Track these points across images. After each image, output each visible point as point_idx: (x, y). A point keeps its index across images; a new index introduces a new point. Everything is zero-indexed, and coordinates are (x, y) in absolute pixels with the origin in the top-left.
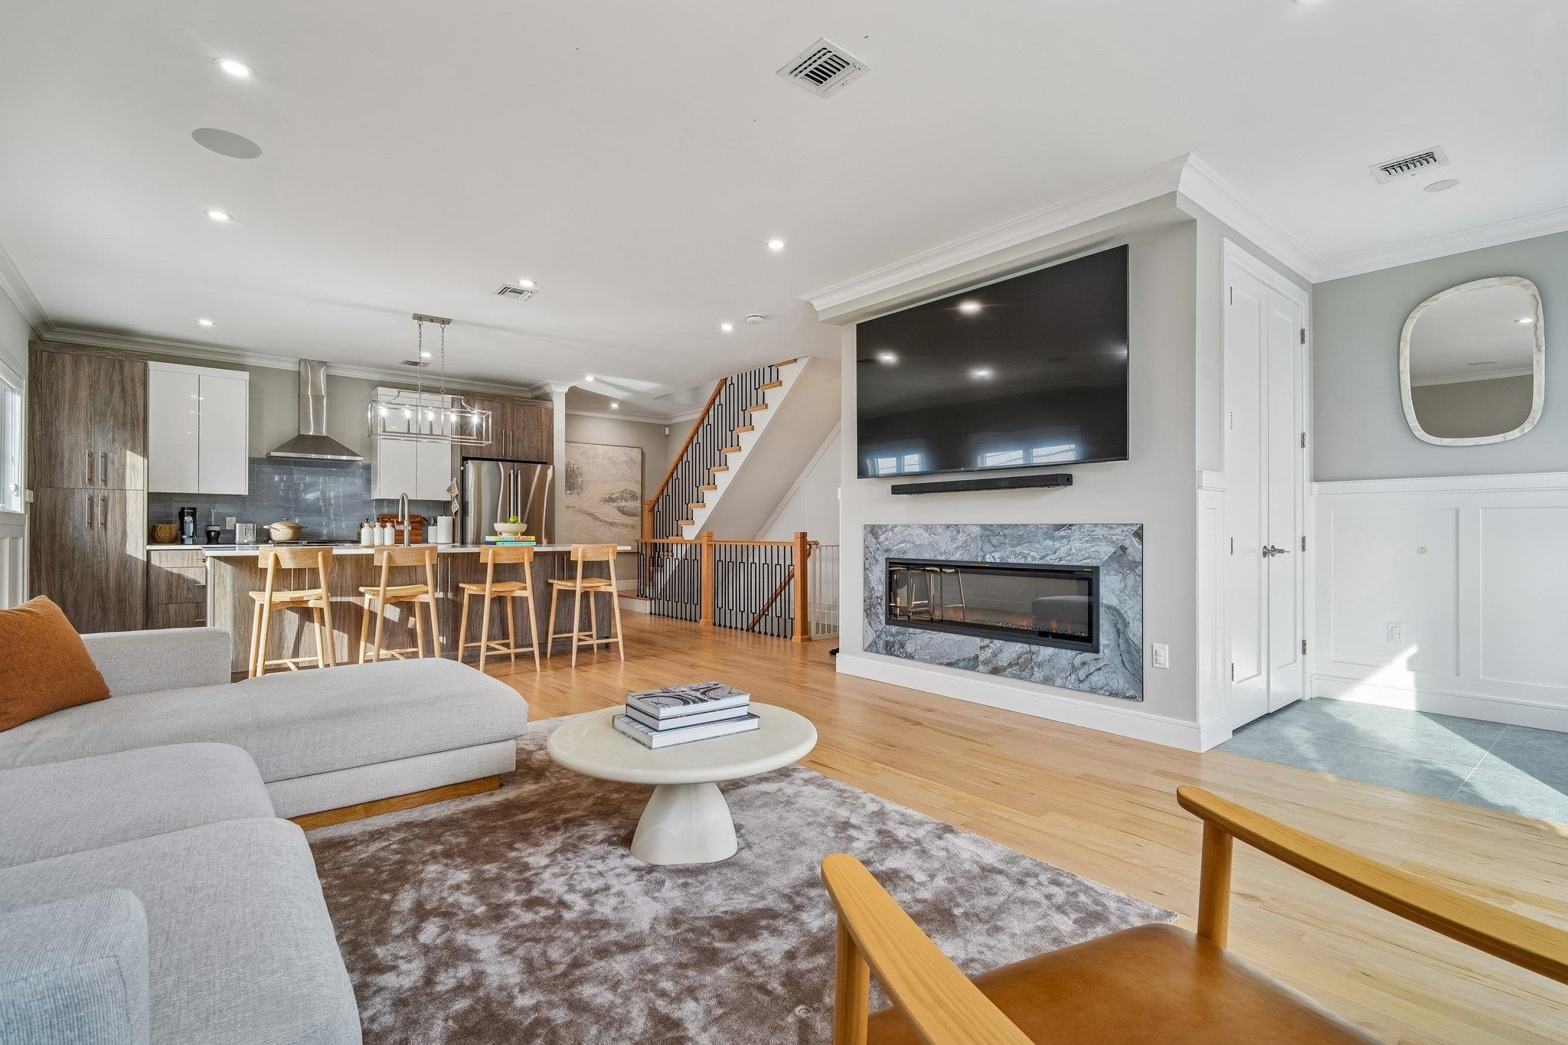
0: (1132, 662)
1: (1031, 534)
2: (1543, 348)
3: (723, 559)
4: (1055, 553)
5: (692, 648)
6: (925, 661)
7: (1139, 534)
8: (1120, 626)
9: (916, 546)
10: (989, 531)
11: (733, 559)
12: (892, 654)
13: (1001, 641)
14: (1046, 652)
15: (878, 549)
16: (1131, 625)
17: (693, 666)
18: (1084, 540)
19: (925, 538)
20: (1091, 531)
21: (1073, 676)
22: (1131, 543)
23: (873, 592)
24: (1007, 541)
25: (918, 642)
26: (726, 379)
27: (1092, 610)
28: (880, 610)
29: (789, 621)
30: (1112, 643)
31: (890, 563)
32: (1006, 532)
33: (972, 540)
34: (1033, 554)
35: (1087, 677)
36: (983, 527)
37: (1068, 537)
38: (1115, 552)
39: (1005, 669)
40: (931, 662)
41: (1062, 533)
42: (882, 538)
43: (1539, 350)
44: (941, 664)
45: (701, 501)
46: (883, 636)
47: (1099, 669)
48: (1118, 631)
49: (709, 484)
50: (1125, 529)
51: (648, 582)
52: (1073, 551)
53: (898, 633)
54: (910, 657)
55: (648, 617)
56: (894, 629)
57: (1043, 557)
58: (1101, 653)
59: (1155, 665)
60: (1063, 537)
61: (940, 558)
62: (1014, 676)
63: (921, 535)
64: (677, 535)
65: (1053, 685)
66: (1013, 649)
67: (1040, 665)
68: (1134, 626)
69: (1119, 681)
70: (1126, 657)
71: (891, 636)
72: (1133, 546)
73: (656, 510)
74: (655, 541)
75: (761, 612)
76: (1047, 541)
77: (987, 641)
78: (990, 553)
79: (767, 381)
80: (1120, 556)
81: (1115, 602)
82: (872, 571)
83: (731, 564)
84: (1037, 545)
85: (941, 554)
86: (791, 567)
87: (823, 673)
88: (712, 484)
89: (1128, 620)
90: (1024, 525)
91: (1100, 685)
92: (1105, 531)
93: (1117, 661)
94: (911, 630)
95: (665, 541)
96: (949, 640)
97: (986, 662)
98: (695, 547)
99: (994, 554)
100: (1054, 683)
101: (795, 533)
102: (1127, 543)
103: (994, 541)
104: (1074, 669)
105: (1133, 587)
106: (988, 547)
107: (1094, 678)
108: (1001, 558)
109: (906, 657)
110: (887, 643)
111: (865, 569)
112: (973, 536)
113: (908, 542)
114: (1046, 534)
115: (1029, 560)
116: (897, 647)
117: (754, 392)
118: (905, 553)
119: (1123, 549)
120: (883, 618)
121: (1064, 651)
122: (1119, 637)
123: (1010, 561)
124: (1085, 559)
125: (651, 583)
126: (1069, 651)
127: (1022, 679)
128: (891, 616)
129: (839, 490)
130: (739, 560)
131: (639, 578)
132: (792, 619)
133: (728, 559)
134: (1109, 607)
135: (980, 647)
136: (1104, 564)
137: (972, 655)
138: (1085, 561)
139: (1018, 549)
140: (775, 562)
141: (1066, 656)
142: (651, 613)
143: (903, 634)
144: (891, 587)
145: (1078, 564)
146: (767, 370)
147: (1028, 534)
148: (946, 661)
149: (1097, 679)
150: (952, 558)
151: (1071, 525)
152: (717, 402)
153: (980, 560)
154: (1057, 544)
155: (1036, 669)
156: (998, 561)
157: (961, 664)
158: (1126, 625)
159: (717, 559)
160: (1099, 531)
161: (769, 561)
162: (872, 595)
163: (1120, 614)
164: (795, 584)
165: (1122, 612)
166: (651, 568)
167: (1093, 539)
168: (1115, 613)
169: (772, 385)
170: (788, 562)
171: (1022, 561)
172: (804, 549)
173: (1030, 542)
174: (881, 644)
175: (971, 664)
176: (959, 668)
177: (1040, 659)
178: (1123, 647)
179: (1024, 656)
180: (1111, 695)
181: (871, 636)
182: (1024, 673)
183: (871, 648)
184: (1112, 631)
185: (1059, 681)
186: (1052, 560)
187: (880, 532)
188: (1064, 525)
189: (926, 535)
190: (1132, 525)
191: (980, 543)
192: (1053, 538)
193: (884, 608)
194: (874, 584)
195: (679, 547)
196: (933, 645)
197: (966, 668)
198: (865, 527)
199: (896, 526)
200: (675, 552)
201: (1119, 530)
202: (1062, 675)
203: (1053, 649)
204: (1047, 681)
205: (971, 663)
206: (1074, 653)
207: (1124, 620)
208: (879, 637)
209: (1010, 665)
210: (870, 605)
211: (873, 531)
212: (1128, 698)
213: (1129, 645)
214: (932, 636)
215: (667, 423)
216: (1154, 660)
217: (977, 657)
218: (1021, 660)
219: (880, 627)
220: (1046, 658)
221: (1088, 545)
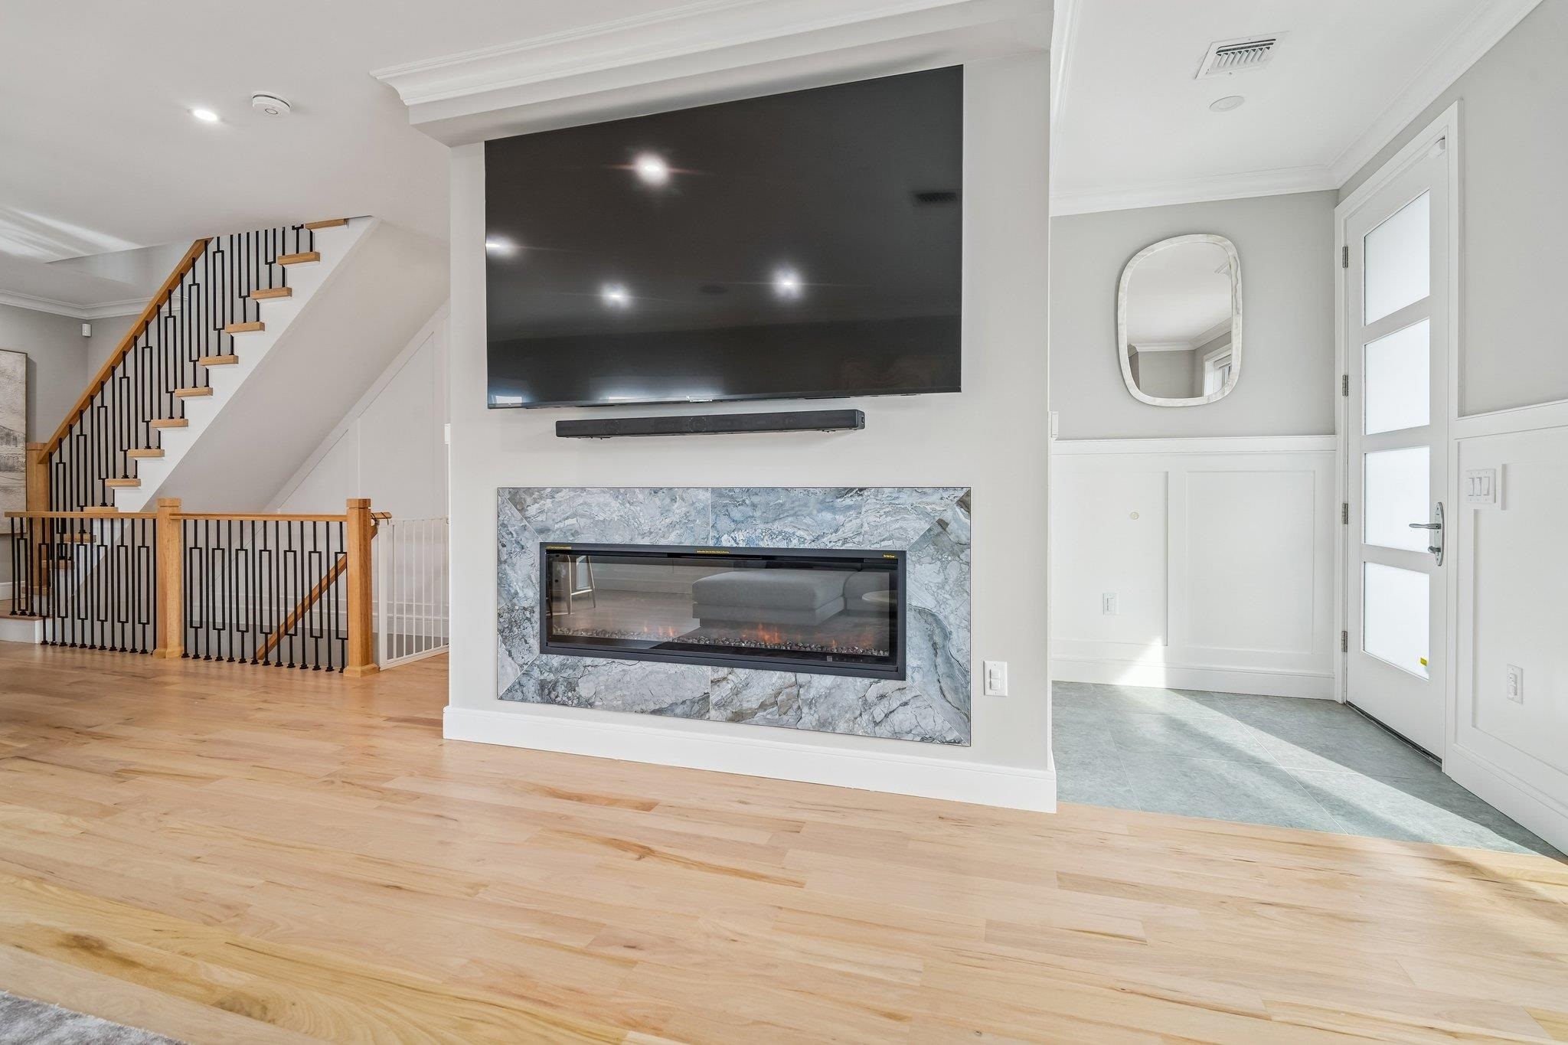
0: (956, 690)
1: (797, 503)
2: (1241, 312)
3: (201, 543)
4: (836, 531)
5: (128, 721)
6: (615, 709)
7: (965, 503)
8: (938, 639)
9: (596, 523)
10: (726, 499)
11: (224, 544)
12: (552, 702)
13: (747, 670)
14: (821, 683)
15: (524, 528)
16: (954, 636)
17: (122, 774)
18: (882, 512)
19: (615, 509)
20: (894, 498)
21: (865, 717)
22: (953, 514)
23: (515, 600)
24: (758, 514)
25: (601, 678)
26: (206, 242)
27: (894, 614)
28: (530, 629)
29: (336, 645)
30: (926, 665)
31: (549, 552)
32: (756, 499)
33: (699, 512)
34: (799, 533)
35: (886, 716)
36: (717, 492)
37: (857, 508)
38: (929, 530)
39: (754, 713)
40: (624, 710)
41: (848, 501)
42: (532, 510)
43: (1238, 313)
44: (643, 712)
45: (154, 447)
46: (536, 673)
47: (906, 704)
48: (934, 645)
49: (171, 417)
50: (945, 495)
51: (36, 587)
52: (866, 527)
53: (563, 666)
54: (589, 704)
55: (38, 652)
56: (556, 660)
57: (817, 538)
58: (909, 679)
59: (989, 692)
60: (849, 508)
61: (640, 541)
62: (770, 723)
63: (607, 505)
64: (104, 504)
65: (834, 732)
66: (768, 681)
67: (811, 704)
68: (957, 637)
69: (937, 719)
70: (946, 684)
71: (550, 671)
72: (957, 520)
73: (56, 458)
74: (54, 514)
75: (282, 629)
76: (824, 513)
77: (723, 671)
78: (729, 533)
79: (291, 249)
80: (938, 535)
81: (929, 603)
82: (513, 565)
83: (218, 553)
84: (808, 520)
85: (643, 535)
86: (340, 556)
87: (413, 745)
88: (179, 417)
89: (949, 628)
90: (786, 489)
91: (906, 727)
92: (915, 499)
93: (934, 690)
94: (588, 661)
95: (76, 514)
96: (658, 673)
97: (721, 705)
98: (146, 523)
99: (736, 534)
100: (834, 729)
101: (349, 500)
102: (948, 516)
103: (736, 513)
104: (866, 705)
105: (957, 580)
106: (724, 523)
107: (896, 718)
108: (748, 541)
109: (579, 705)
110: (542, 685)
111: (500, 562)
112: (700, 505)
113: (583, 516)
114: (822, 502)
115: (794, 544)
116: (561, 689)
117: (264, 269)
118: (575, 534)
119: (943, 524)
120: (535, 643)
121: (850, 679)
122: (936, 654)
123: (762, 545)
124: (883, 540)
125: (44, 589)
126: (859, 680)
127: (782, 726)
128: (554, 640)
129: (448, 428)
130: (236, 545)
131: (15, 577)
132: (343, 640)
133: (213, 544)
134: (921, 611)
135: (712, 682)
136: (913, 547)
137: (698, 695)
138: (883, 543)
139: (776, 526)
140: (309, 546)
141: (853, 687)
142: (44, 643)
143: (574, 668)
144: (552, 592)
145: (873, 547)
146: (291, 235)
147: (793, 502)
148: (653, 707)
149: (903, 718)
150: (663, 542)
151: (861, 490)
152: (188, 279)
153: (711, 543)
154: (840, 518)
155: (805, 710)
156: (742, 545)
157: (679, 710)
158: (947, 636)
159: (190, 543)
160: (905, 499)
161: (296, 546)
162: (514, 605)
163: (937, 620)
164: (349, 581)
165: (941, 617)
166: (44, 562)
167: (897, 510)
168: (930, 619)
169: (298, 257)
170: (335, 547)
171: (783, 545)
172: (365, 525)
173: (795, 515)
174: (531, 687)
175: (698, 708)
176: (676, 716)
177: (812, 693)
178: (942, 669)
179: (788, 690)
180: (923, 740)
181: (512, 674)
182: (785, 718)
183: (513, 693)
184: (926, 647)
185: (842, 726)
186: (831, 542)
187: (529, 500)
188: (852, 489)
189: (615, 504)
190: (955, 489)
191: (711, 518)
192: (833, 509)
193: (537, 626)
194: (516, 586)
195: (107, 525)
196: (628, 682)
197: (687, 716)
198: (500, 491)
199: (558, 490)
200: (97, 532)
201: (936, 497)
202: (848, 716)
203: (832, 677)
204: (824, 726)
205: (696, 708)
206: (867, 681)
207: (943, 629)
208: (526, 674)
209: (763, 706)
210: (510, 622)
211: (515, 497)
212: (949, 743)
213: (951, 664)
214: (625, 667)
215: (85, 316)
216: (987, 685)
217: (706, 697)
218: (780, 698)
219: (529, 658)
220: (823, 691)
221: (889, 519)
